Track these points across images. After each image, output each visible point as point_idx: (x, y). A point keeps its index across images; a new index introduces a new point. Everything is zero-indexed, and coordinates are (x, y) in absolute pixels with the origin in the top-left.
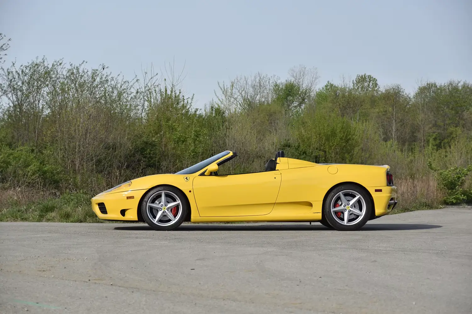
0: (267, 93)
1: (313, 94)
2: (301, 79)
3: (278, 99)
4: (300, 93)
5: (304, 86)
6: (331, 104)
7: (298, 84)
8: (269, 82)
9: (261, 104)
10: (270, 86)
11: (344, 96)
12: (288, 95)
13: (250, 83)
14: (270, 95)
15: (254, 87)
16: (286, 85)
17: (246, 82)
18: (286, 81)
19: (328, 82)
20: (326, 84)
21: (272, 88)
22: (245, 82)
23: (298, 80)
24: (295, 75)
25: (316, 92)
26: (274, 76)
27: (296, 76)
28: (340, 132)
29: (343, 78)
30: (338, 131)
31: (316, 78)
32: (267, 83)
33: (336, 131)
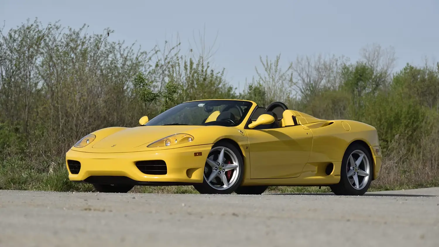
0: (334, 77)
1: (390, 79)
2: (376, 61)
3: (346, 84)
4: (373, 77)
5: (379, 69)
6: (407, 89)
7: (371, 66)
8: (336, 64)
9: (326, 89)
10: (337, 69)
11: (423, 80)
12: (359, 80)
13: (313, 65)
14: (337, 80)
15: (318, 69)
16: (357, 68)
17: (309, 63)
18: (357, 62)
19: (408, 64)
20: (405, 67)
21: (340, 71)
22: (307, 64)
23: (371, 61)
24: (367, 55)
25: (394, 76)
26: (343, 57)
27: (369, 57)
28: (405, 117)
29: (426, 60)
30: (403, 116)
31: (393, 60)
32: (334, 66)
33: (401, 117)
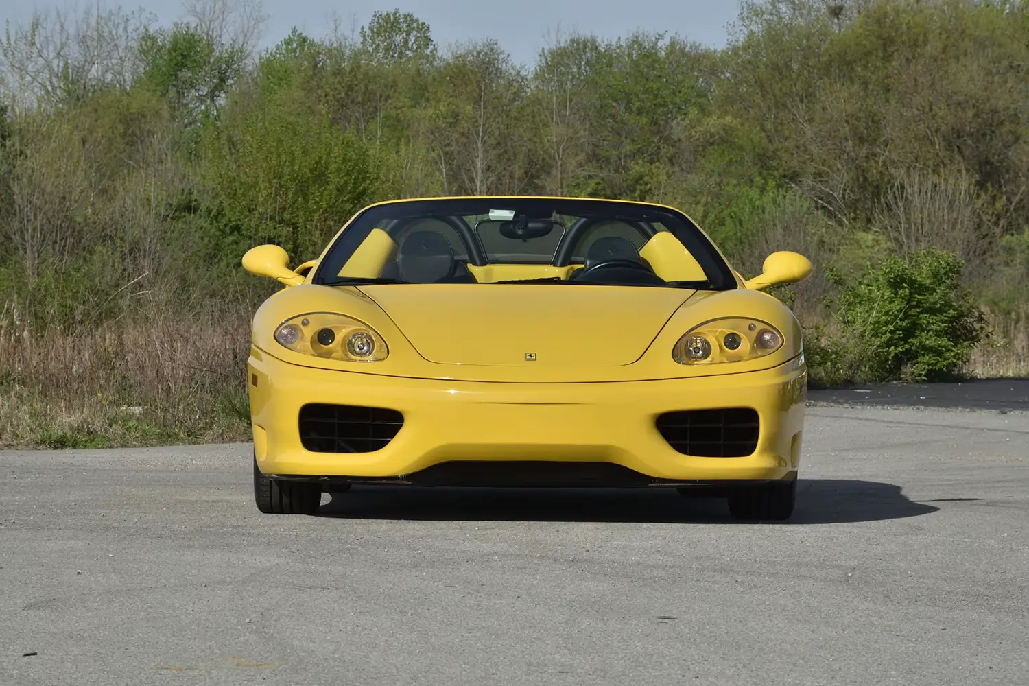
0: (121, 59)
1: (250, 64)
2: (217, 23)
3: (151, 76)
4: (212, 60)
5: (226, 40)
6: (303, 93)
7: (208, 34)
8: (125, 29)
9: (104, 88)
10: (129, 38)
11: (338, 72)
12: (180, 66)
13: (72, 31)
14: (128, 64)
15: (83, 41)
16: (175, 37)
17: (62, 27)
18: (176, 24)
19: (294, 31)
20: (287, 38)
21: (135, 44)
22: (58, 27)
23: (208, 23)
24: (199, 8)
25: (261, 59)
26: (141, 10)
27: (204, 14)
28: (339, 170)
29: (336, 21)
30: (333, 167)
31: (259, 20)
32: (121, 31)
33: (327, 168)
